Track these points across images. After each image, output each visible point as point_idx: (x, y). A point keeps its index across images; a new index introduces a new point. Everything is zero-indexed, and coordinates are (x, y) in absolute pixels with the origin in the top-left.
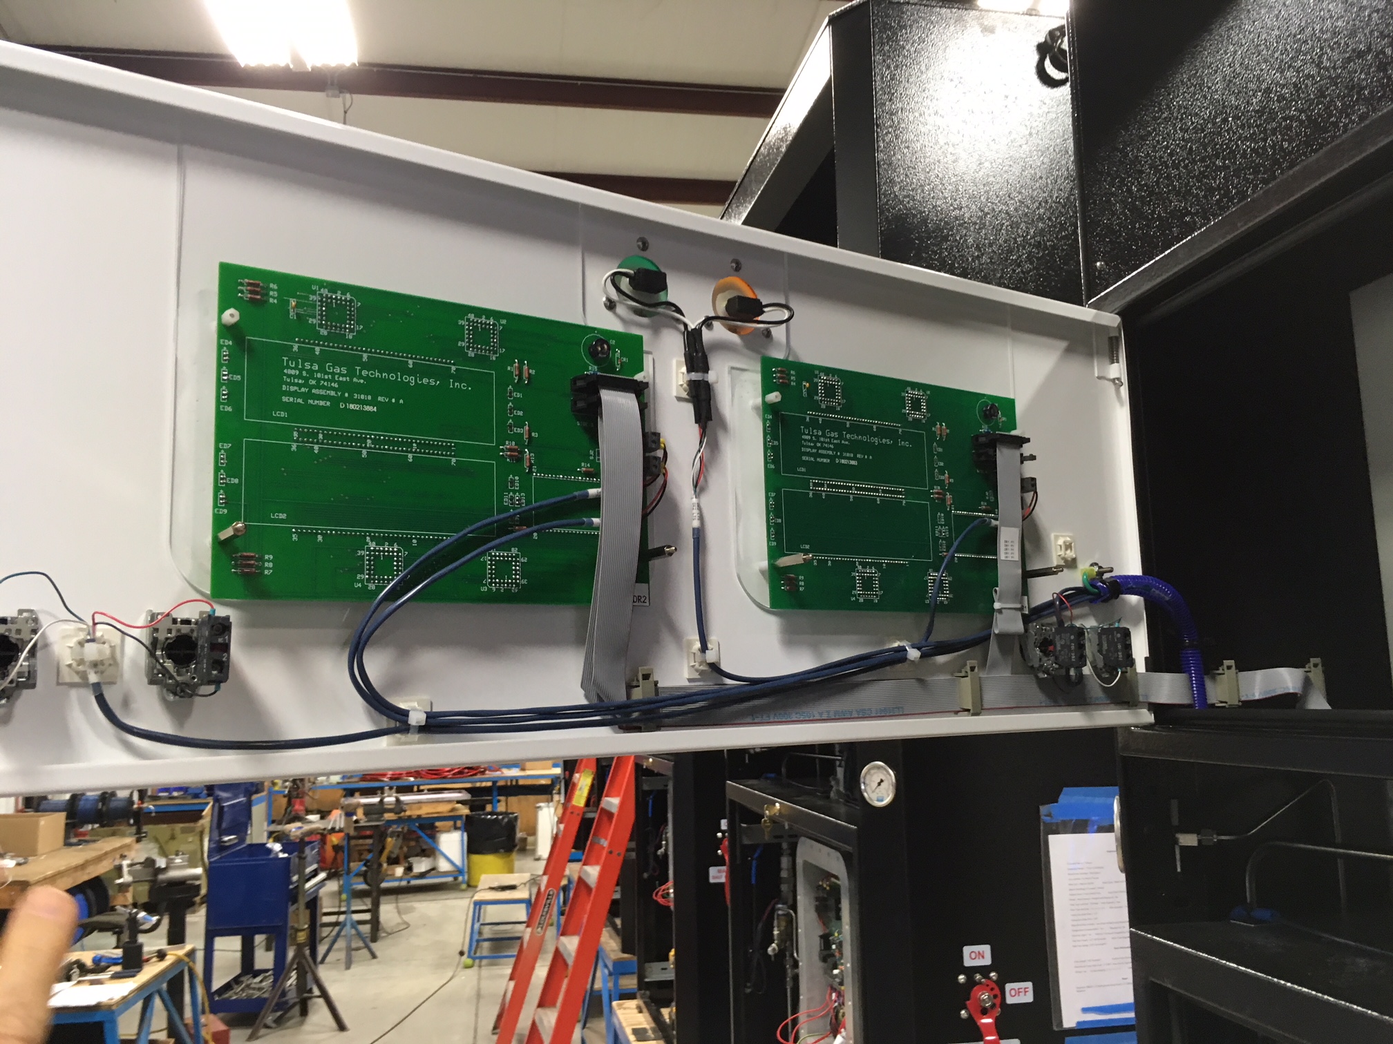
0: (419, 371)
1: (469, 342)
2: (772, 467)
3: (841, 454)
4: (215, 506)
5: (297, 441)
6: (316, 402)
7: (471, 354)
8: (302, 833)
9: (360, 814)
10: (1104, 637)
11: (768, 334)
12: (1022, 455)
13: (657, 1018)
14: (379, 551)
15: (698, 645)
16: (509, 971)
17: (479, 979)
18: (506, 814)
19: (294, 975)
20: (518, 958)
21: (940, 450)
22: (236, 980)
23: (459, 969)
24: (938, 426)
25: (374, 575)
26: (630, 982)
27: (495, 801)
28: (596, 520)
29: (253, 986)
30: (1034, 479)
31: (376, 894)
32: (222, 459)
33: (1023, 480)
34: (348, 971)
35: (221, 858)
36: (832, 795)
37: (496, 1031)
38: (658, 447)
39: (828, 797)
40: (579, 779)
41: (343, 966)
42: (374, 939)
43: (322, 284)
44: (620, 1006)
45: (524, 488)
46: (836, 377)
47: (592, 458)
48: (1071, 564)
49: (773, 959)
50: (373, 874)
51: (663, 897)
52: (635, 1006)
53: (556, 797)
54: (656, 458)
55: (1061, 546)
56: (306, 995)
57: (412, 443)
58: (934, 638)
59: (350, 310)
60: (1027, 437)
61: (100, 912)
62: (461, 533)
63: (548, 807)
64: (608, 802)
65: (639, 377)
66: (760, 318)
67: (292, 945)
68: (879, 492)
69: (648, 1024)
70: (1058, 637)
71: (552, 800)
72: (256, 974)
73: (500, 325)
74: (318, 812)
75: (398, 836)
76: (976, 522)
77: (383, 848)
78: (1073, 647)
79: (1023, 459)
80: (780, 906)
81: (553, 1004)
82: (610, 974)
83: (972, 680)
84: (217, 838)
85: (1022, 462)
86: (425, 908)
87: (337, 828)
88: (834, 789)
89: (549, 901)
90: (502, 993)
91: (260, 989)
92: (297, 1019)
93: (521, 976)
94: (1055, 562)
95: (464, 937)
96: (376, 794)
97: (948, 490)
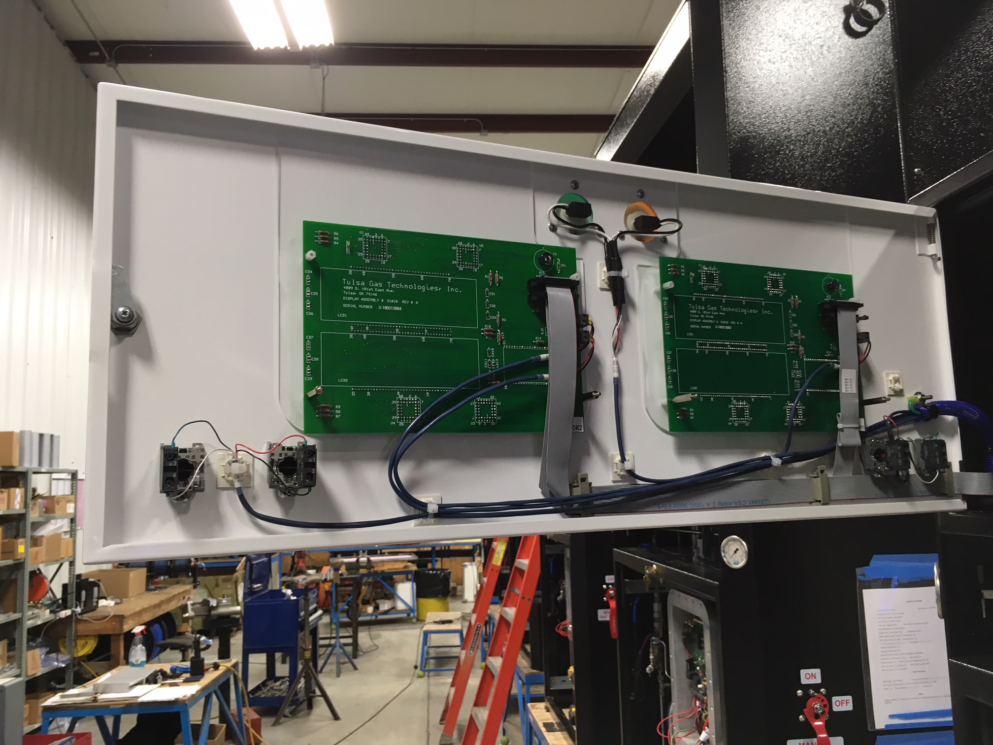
0: (428, 282)
1: (459, 261)
2: (669, 333)
3: (719, 322)
4: (305, 375)
5: (353, 332)
6: (364, 306)
7: (461, 269)
8: (306, 583)
9: (343, 570)
10: (925, 448)
11: (665, 240)
12: (857, 316)
13: (560, 715)
14: (405, 401)
15: (619, 458)
16: (450, 680)
17: (429, 685)
18: (442, 570)
19: (303, 680)
20: (457, 672)
21: (794, 315)
22: (264, 684)
23: (414, 678)
24: (792, 298)
25: (403, 416)
26: (541, 690)
27: (434, 561)
28: (546, 376)
29: (275, 688)
30: (867, 333)
31: (355, 625)
32: (308, 346)
33: (858, 334)
34: (338, 679)
35: (252, 599)
36: (694, 559)
37: (442, 722)
38: (588, 324)
39: (691, 561)
40: (497, 546)
41: (335, 675)
42: (355, 656)
43: (366, 230)
44: (533, 707)
45: (498, 355)
46: (714, 268)
47: (542, 333)
48: (899, 393)
49: (650, 676)
50: (353, 612)
51: (564, 630)
52: (543, 707)
53: (478, 559)
54: (587, 332)
55: (891, 381)
56: (312, 695)
57: (424, 329)
58: (791, 450)
59: (383, 246)
60: (861, 303)
61: (170, 637)
62: (457, 388)
63: (472, 565)
64: (521, 563)
65: (573, 277)
66: (659, 230)
67: (300, 660)
68: (748, 348)
69: (554, 720)
70: (888, 448)
71: (474, 561)
72: (277, 679)
73: (479, 248)
74: (313, 568)
75: (369, 585)
76: (824, 365)
77: (359, 594)
78: (900, 456)
79: (858, 319)
80: (654, 638)
81: (484, 704)
82: (524, 684)
83: (822, 480)
84: (249, 586)
85: (858, 321)
86: (389, 635)
87: (328, 579)
88: (695, 555)
89: (477, 632)
90: (446, 695)
91: (280, 690)
92: (306, 711)
93: (459, 683)
94: (886, 393)
95: (417, 656)
96: (353, 555)
97: (800, 344)
